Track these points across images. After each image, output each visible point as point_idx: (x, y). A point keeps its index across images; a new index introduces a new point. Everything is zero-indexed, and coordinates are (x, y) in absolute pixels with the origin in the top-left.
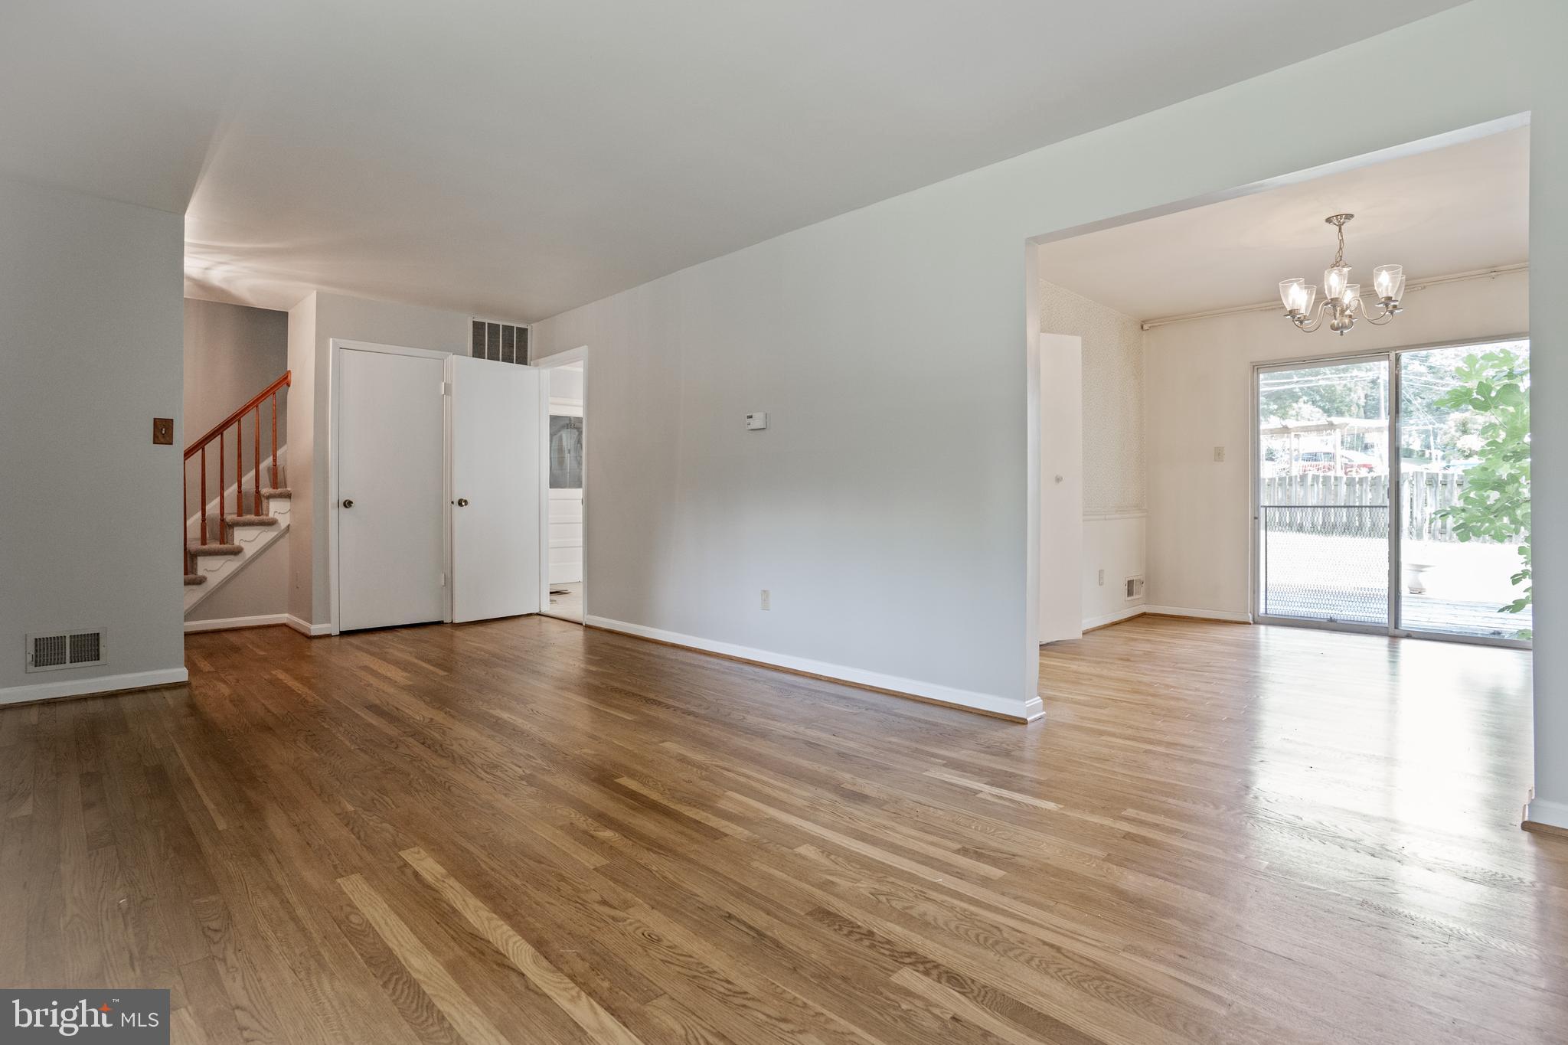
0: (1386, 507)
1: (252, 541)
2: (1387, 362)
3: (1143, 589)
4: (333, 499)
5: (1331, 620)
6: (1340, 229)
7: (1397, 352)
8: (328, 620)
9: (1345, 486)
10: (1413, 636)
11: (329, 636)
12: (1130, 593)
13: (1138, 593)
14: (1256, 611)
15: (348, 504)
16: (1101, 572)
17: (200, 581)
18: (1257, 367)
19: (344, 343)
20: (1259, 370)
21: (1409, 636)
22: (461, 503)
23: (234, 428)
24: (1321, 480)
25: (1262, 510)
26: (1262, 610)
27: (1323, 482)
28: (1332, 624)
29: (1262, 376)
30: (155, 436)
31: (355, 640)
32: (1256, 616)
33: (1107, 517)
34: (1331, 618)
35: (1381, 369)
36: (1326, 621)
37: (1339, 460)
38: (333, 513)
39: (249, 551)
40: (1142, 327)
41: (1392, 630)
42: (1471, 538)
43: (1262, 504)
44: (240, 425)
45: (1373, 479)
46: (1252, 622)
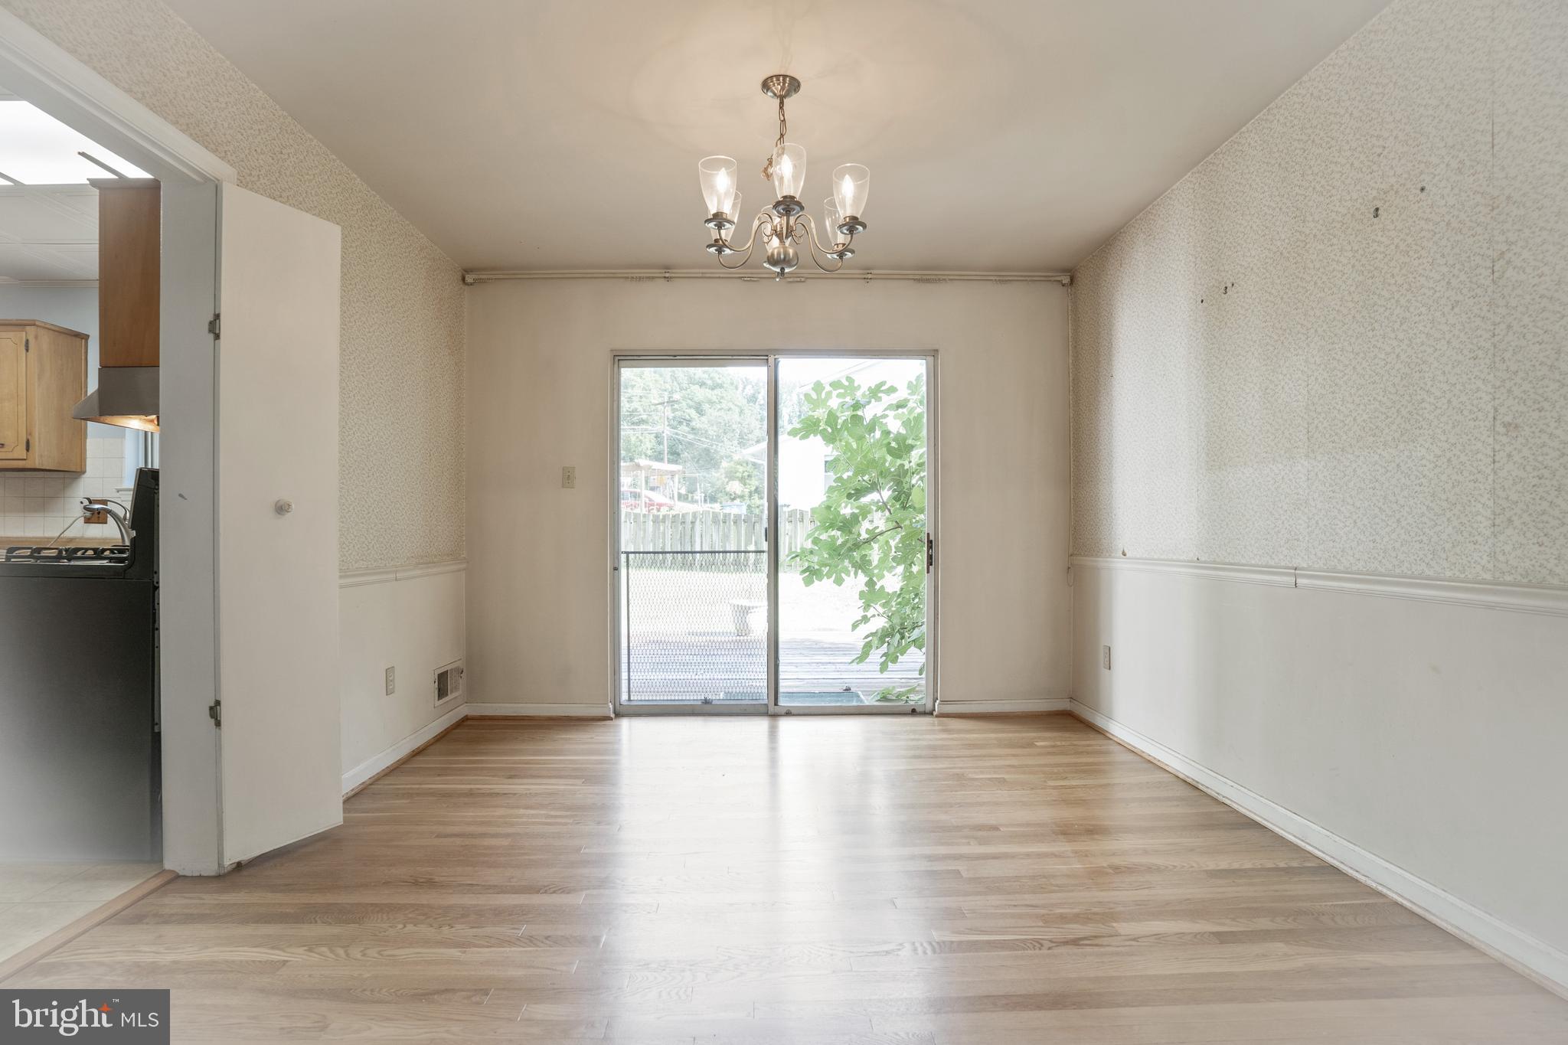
0: (763, 552)
2: (765, 369)
3: (462, 682)
5: (706, 702)
6: (782, 103)
7: (776, 357)
9: (652, 523)
10: (793, 712)
12: (442, 692)
13: (456, 688)
14: (617, 698)
16: (389, 671)
18: (622, 358)
20: (621, 362)
21: (788, 714)
24: (632, 517)
25: (623, 557)
26: (624, 697)
27: (634, 519)
28: (707, 708)
29: (623, 370)
32: (617, 704)
33: (399, 575)
34: (706, 699)
35: (758, 374)
36: (700, 703)
37: (644, 499)
40: (463, 279)
41: (772, 709)
42: (813, 581)
43: (623, 549)
45: (674, 516)
46: (613, 716)
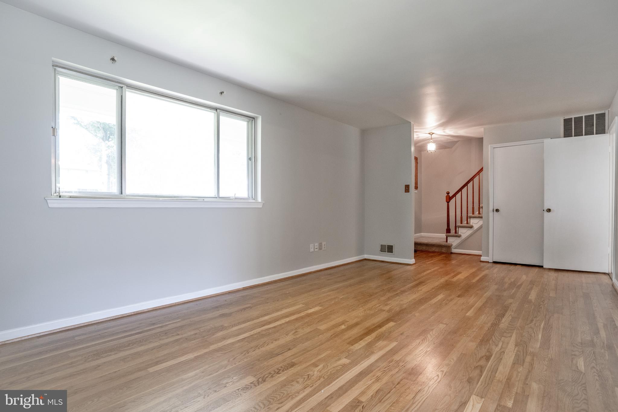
1: (477, 223)
4: (491, 208)
8: (488, 256)
11: (488, 262)
15: (497, 210)
17: (459, 236)
19: (495, 146)
22: (549, 210)
23: (471, 183)
30: (405, 190)
31: (499, 266)
38: (491, 214)
39: (476, 227)
44: (473, 181)
